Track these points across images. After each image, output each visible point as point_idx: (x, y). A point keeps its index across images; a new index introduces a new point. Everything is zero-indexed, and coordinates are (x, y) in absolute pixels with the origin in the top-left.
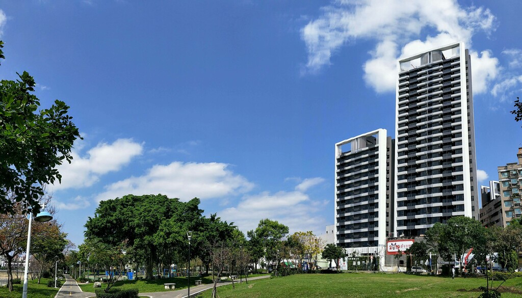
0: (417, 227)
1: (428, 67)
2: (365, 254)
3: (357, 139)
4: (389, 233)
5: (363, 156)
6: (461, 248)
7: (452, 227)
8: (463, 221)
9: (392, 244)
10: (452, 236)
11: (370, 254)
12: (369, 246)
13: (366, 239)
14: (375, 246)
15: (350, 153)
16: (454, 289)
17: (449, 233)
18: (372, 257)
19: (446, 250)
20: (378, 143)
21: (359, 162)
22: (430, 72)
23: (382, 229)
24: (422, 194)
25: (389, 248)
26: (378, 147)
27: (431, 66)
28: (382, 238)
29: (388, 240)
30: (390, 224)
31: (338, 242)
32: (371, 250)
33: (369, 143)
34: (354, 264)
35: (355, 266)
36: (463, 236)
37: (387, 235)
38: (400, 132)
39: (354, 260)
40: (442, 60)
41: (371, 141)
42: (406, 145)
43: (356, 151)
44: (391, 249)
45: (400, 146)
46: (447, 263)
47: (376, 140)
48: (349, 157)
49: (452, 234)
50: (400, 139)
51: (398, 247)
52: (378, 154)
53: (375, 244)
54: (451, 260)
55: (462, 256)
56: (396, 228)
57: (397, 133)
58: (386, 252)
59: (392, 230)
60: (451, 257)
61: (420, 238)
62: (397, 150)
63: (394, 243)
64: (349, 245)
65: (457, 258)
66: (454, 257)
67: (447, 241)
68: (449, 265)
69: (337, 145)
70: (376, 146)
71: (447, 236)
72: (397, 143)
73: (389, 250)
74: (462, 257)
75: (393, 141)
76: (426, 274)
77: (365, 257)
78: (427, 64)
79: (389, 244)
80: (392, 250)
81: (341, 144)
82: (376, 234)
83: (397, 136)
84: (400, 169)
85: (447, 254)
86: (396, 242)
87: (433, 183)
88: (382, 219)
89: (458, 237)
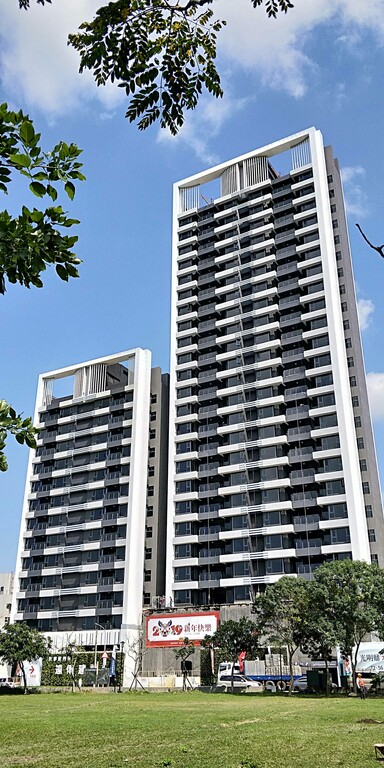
0: (225, 583)
1: (237, 201)
2: (88, 648)
3: (87, 368)
4: (154, 598)
5: (98, 412)
6: (349, 632)
7: (327, 585)
8: (352, 570)
9: (160, 623)
10: (328, 606)
11: (101, 648)
12: (99, 628)
13: (91, 612)
14: (114, 627)
15: (69, 403)
16: (349, 719)
17: (320, 598)
18: (105, 655)
19: (317, 636)
20: (132, 383)
21: (86, 425)
22: (245, 213)
23: (133, 587)
24: (236, 505)
25: (151, 632)
26: (131, 392)
27: (244, 196)
28: (132, 609)
29: (149, 615)
30: (155, 577)
31: (20, 617)
32: (102, 637)
33: (111, 380)
34: (59, 671)
35: (60, 676)
36: (354, 604)
37: (146, 601)
38: (181, 358)
39: (57, 663)
40: (269, 181)
41: (116, 374)
42: (195, 390)
43: (83, 398)
44: (156, 634)
45: (181, 392)
46: (321, 664)
47: (126, 373)
48: (67, 411)
49: (328, 601)
50: (181, 375)
51: (178, 630)
52: (131, 409)
53: (114, 622)
54: (331, 659)
55: (354, 649)
56: (171, 585)
57: (174, 359)
58: (143, 641)
59: (161, 591)
60: (330, 651)
61: (238, 611)
62: (174, 401)
63: (165, 621)
64: (47, 625)
65: (343, 653)
66: (337, 652)
67: (318, 617)
68: (324, 670)
69: (45, 379)
70: (127, 389)
71: (317, 604)
72: (174, 383)
73: (152, 638)
74: (354, 652)
75: (166, 378)
76: (261, 690)
77: (89, 653)
78: (235, 194)
79: (153, 623)
80: (160, 638)
81: (53, 378)
82: (118, 598)
83: (174, 367)
84: (182, 447)
85: (318, 645)
86: (173, 619)
87: (265, 480)
88: (134, 564)
89: (344, 608)
